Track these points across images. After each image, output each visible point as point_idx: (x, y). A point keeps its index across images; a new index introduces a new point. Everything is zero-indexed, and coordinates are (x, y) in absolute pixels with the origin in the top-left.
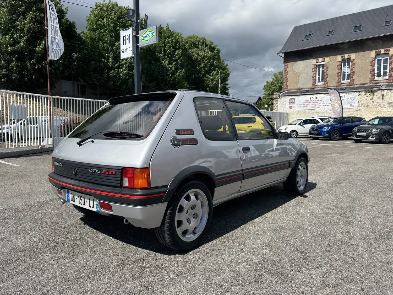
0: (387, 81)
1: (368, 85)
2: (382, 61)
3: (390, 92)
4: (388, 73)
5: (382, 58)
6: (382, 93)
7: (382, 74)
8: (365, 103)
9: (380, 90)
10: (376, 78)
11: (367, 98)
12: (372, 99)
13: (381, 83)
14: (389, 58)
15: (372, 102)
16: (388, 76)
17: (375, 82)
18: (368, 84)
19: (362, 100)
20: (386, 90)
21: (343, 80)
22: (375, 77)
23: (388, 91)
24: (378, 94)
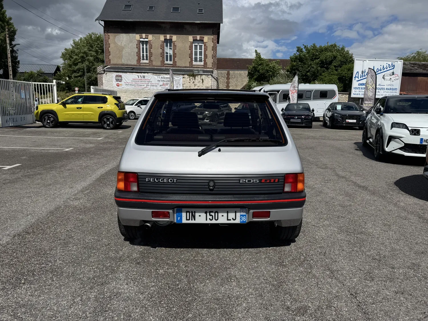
0: (203, 66)
1: (188, 69)
2: (198, 46)
3: (207, 77)
4: (203, 60)
5: (198, 44)
6: (202, 78)
7: (198, 60)
8: (188, 86)
9: (200, 75)
10: (194, 63)
11: (190, 81)
12: (194, 83)
13: (198, 68)
14: (203, 45)
15: (194, 86)
16: (203, 62)
17: (193, 66)
18: (188, 67)
19: (186, 83)
20: (204, 76)
21: (166, 61)
22: (193, 61)
23: (206, 77)
24: (198, 78)
